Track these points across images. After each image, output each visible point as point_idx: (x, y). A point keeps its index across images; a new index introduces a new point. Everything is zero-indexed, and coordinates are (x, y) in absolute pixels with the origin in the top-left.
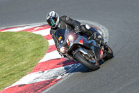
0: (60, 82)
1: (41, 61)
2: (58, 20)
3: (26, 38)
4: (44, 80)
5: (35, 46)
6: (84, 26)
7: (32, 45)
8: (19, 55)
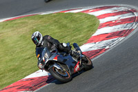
0: (108, 51)
1: (94, 35)
2: (41, 39)
3: (83, 17)
4: (96, 49)
5: (89, 24)
6: (62, 44)
7: (87, 23)
8: (77, 30)
